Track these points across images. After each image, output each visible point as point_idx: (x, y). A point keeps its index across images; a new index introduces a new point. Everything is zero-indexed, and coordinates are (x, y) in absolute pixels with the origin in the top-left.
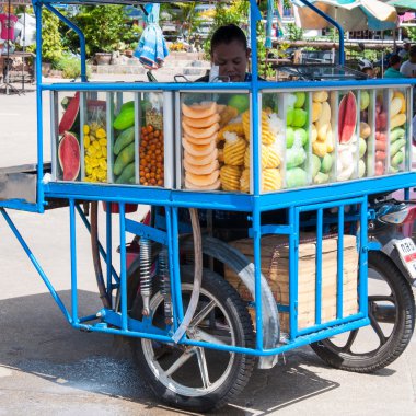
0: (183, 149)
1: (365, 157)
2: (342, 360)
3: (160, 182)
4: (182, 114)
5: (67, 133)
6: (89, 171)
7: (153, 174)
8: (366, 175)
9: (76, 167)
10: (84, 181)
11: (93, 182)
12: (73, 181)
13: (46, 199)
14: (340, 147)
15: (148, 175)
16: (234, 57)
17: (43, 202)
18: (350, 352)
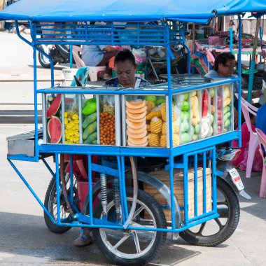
0: (126, 125)
1: (212, 125)
2: (197, 240)
3: (112, 143)
4: (126, 106)
5: (53, 117)
6: (68, 138)
7: (108, 139)
8: (212, 135)
9: (59, 136)
10: (64, 143)
11: (70, 144)
12: (57, 144)
13: (40, 154)
14: (203, 120)
15: (105, 139)
16: (127, 69)
17: (38, 155)
18: (201, 235)
